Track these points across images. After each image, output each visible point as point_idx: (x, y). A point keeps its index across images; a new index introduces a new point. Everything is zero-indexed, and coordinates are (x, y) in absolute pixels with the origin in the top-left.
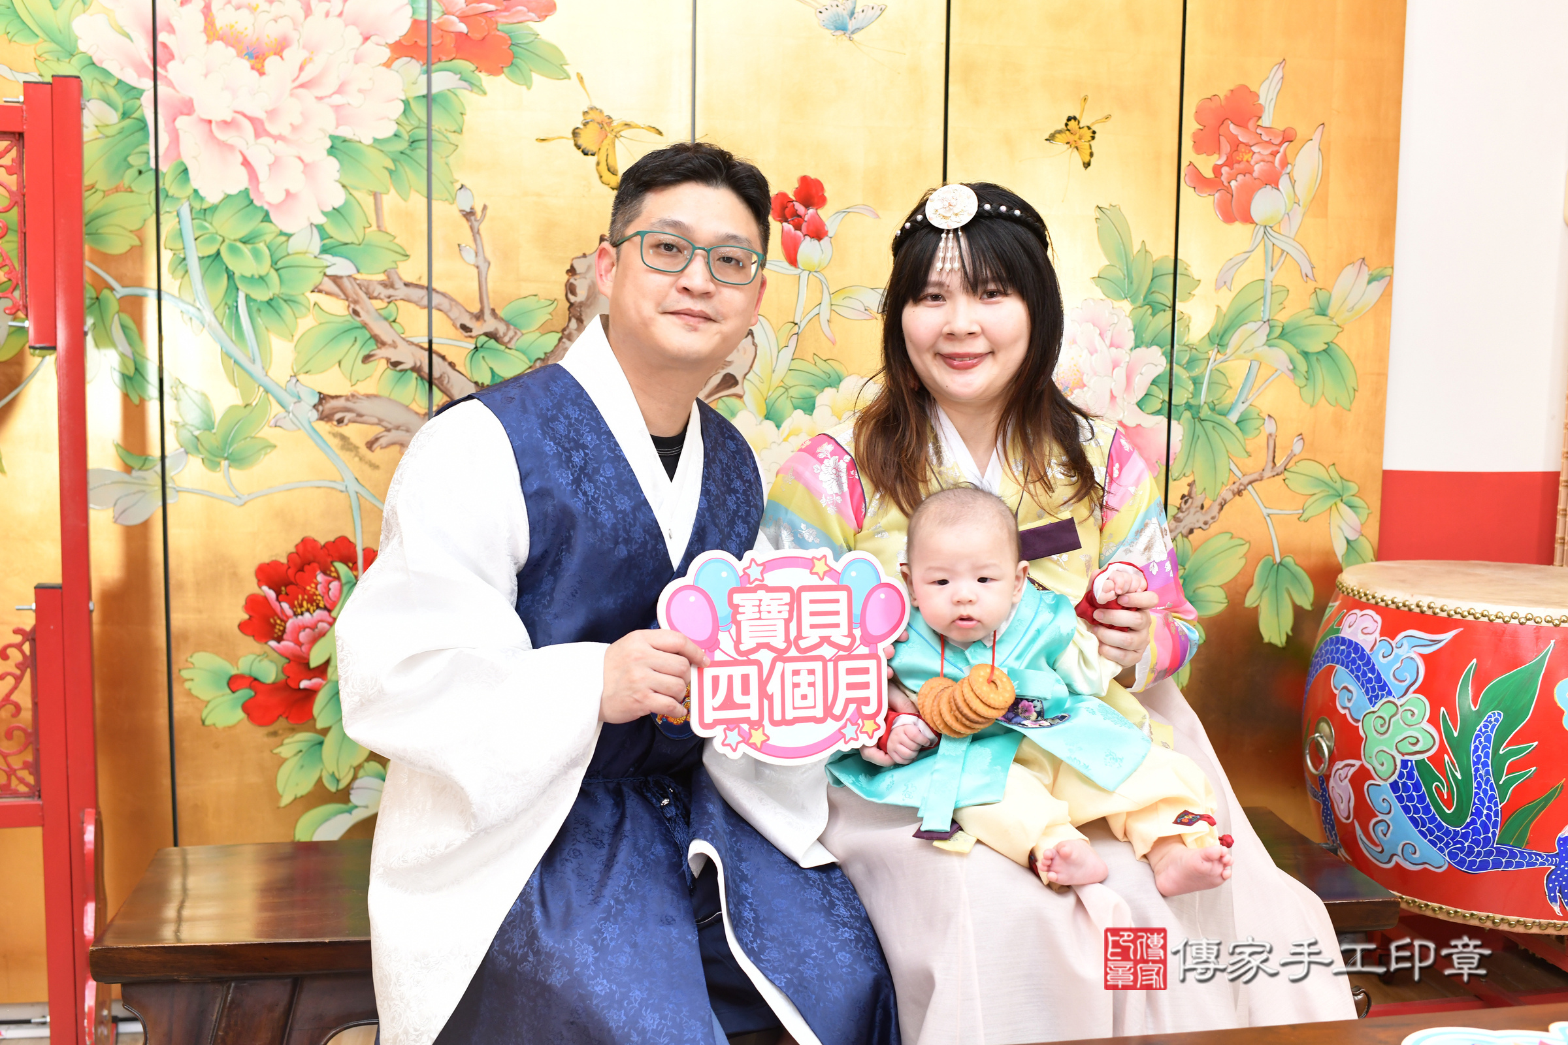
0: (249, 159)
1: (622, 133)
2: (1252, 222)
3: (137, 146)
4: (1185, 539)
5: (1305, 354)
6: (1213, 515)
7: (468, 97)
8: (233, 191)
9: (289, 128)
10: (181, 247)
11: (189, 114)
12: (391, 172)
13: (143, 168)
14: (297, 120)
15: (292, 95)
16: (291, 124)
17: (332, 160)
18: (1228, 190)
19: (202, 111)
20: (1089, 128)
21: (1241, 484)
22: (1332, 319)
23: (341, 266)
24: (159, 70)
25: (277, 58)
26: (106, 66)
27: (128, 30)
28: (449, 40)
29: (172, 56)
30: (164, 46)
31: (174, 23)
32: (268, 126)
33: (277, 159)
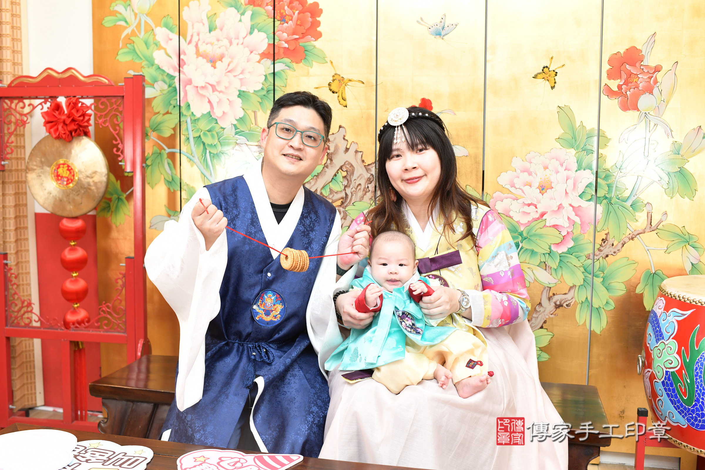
0: (211, 100)
1: (348, 84)
2: (638, 110)
3: (173, 98)
4: (604, 260)
6: (619, 249)
7: (290, 72)
8: (205, 112)
10: (187, 134)
11: (190, 84)
12: (260, 103)
13: (175, 105)
14: (227, 85)
15: (225, 75)
16: (225, 87)
17: (239, 99)
18: (626, 96)
19: (195, 83)
20: (554, 71)
21: (633, 235)
22: (683, 156)
23: (242, 140)
24: (181, 69)
25: (220, 62)
26: (164, 68)
27: (171, 55)
28: (282, 51)
29: (185, 64)
30: (183, 60)
31: (186, 51)
32: (217, 88)
33: (220, 100)
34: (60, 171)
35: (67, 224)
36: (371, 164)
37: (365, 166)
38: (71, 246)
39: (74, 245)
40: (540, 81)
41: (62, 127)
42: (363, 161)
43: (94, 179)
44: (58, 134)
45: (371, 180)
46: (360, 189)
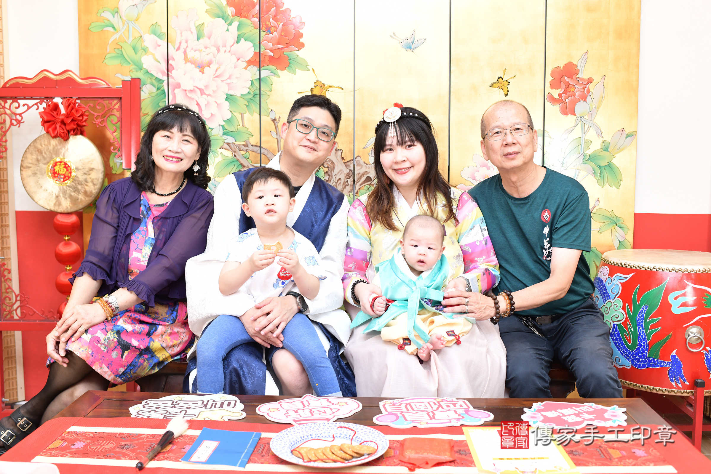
0: (199, 103)
1: (328, 89)
2: (575, 115)
3: (162, 100)
5: (600, 167)
7: (274, 79)
9: (212, 91)
11: (179, 88)
12: (247, 106)
14: (215, 89)
15: (213, 80)
17: (227, 102)
18: (565, 103)
19: (183, 87)
20: (507, 81)
22: (610, 153)
23: (230, 140)
24: (169, 73)
25: (208, 67)
26: (152, 72)
27: (159, 60)
28: (267, 59)
29: (174, 69)
30: (171, 65)
31: (174, 57)
32: (205, 91)
33: (208, 103)
34: (57, 168)
35: (61, 219)
36: (350, 161)
37: (344, 162)
38: (65, 240)
39: (68, 240)
40: (495, 89)
41: (60, 127)
42: (343, 158)
43: (90, 176)
44: (56, 133)
45: (350, 175)
46: (340, 183)
